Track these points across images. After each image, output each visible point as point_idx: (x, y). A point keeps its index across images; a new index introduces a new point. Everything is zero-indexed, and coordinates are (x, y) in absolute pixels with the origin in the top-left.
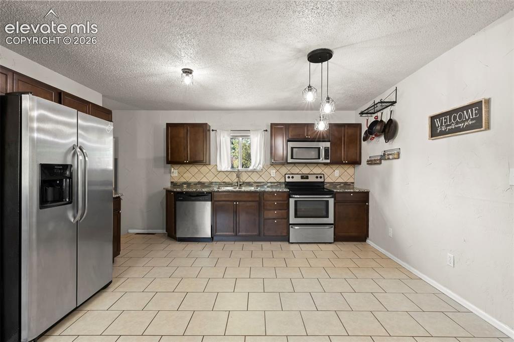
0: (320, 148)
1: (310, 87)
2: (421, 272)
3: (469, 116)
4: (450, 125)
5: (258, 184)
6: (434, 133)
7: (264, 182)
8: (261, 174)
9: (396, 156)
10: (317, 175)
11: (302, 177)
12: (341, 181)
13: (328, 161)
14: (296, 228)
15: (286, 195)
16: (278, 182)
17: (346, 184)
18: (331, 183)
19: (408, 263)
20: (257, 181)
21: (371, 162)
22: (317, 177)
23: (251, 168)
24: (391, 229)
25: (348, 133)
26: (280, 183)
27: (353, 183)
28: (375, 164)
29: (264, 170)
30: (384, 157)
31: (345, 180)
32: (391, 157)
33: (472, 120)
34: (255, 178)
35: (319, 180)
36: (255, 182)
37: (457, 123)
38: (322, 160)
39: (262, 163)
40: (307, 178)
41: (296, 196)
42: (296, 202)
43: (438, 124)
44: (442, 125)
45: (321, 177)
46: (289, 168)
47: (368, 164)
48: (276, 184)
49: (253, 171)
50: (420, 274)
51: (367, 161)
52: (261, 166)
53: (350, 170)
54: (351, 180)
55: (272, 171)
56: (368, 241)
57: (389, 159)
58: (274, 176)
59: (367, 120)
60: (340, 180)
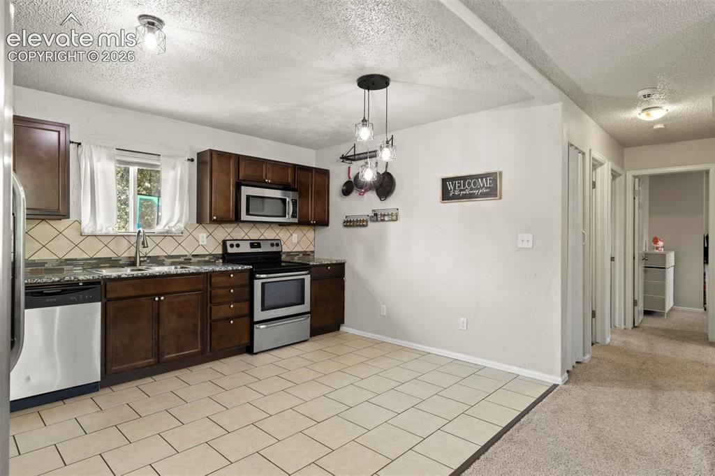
0: (286, 199)
1: (364, 120)
2: (428, 345)
3: (484, 185)
4: (464, 190)
5: (174, 260)
6: (446, 196)
7: (186, 256)
8: (180, 240)
9: (394, 218)
10: (273, 242)
11: (252, 246)
12: (300, 250)
13: (296, 220)
14: (262, 327)
15: (247, 275)
16: (210, 255)
17: (305, 254)
18: (288, 254)
19: (410, 340)
20: (173, 254)
21: (349, 223)
22: (272, 245)
23: (158, 229)
24: (385, 306)
25: (315, 181)
26: (216, 257)
27: (313, 252)
28: (357, 226)
29: (186, 234)
30: (376, 217)
31: (305, 249)
32: (386, 218)
33: (486, 188)
34: (169, 248)
35: (275, 249)
36: (169, 257)
37: (472, 189)
38: (289, 218)
39: (183, 221)
40: (259, 246)
41: (262, 276)
42: (263, 284)
43: (450, 187)
44: (455, 189)
45: (277, 245)
46: (229, 230)
47: (345, 226)
48: (207, 259)
49: (166, 235)
50: (428, 348)
51: (344, 222)
52: (182, 225)
53: (309, 233)
54: (311, 249)
55: (201, 235)
56: (343, 328)
57: (383, 220)
58: (205, 243)
59: (349, 167)
60: (298, 249)
